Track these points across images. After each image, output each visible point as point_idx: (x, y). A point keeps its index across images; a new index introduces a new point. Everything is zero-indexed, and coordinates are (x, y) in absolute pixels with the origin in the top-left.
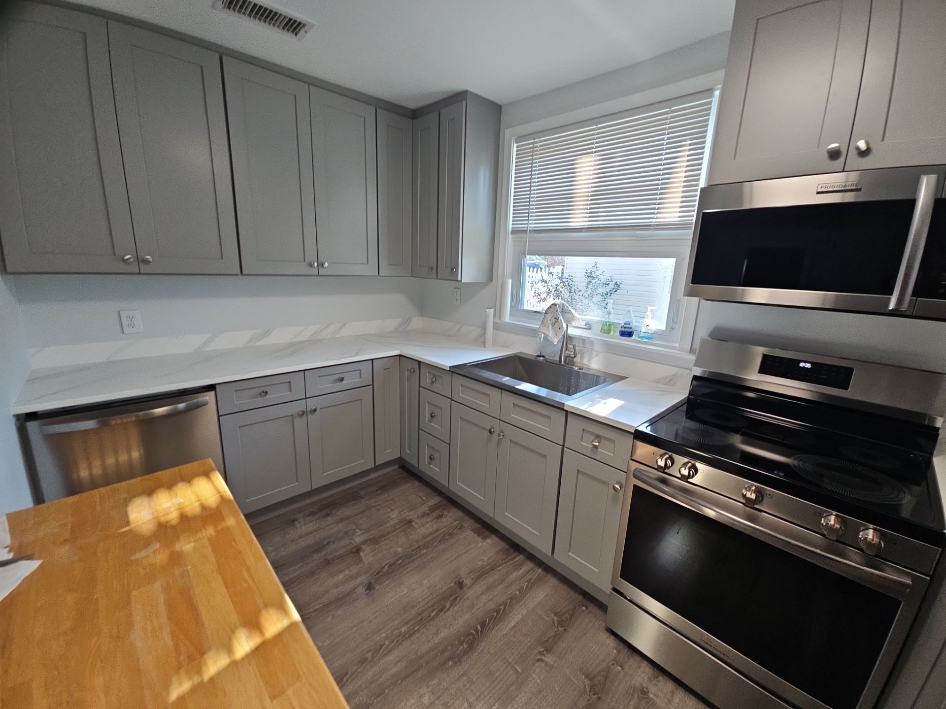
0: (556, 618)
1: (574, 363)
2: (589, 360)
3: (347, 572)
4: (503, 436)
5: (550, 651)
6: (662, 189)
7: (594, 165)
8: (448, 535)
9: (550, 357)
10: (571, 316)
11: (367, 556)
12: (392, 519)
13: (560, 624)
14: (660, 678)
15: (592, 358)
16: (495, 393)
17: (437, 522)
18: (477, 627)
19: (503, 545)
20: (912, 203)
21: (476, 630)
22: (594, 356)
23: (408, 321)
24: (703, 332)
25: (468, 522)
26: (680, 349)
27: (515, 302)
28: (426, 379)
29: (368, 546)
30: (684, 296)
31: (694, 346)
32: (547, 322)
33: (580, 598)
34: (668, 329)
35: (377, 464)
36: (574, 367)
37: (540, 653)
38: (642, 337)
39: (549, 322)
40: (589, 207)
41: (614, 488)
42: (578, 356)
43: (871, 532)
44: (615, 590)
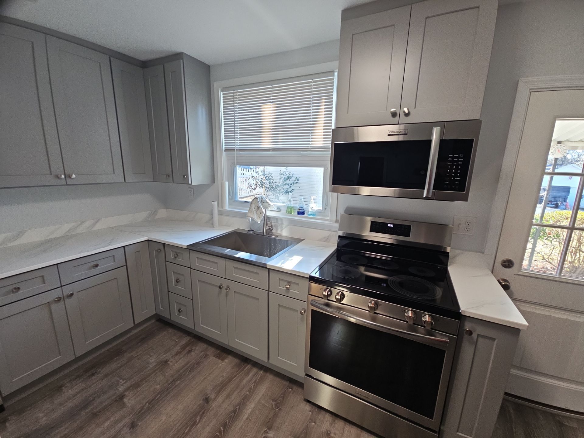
0: (273, 403)
1: (272, 233)
2: (281, 231)
3: (112, 419)
4: (229, 289)
5: (271, 428)
6: (313, 124)
7: (273, 110)
8: (196, 365)
9: (257, 230)
10: (267, 204)
11: (130, 401)
12: (151, 364)
13: (277, 406)
14: (336, 421)
15: (282, 229)
16: (221, 261)
17: (187, 356)
18: (221, 429)
19: (236, 361)
20: (430, 141)
21: (220, 432)
22: (283, 228)
23: (155, 212)
24: (341, 211)
25: (211, 351)
26: (331, 221)
27: (231, 196)
28: (171, 256)
29: (131, 392)
30: (329, 192)
31: (337, 219)
32: (252, 209)
33: (287, 383)
34: (324, 209)
35: (136, 323)
36: (272, 236)
37: (265, 432)
38: (310, 215)
39: (254, 209)
40: (272, 136)
41: (301, 313)
42: (274, 229)
43: (427, 316)
44: (307, 375)
